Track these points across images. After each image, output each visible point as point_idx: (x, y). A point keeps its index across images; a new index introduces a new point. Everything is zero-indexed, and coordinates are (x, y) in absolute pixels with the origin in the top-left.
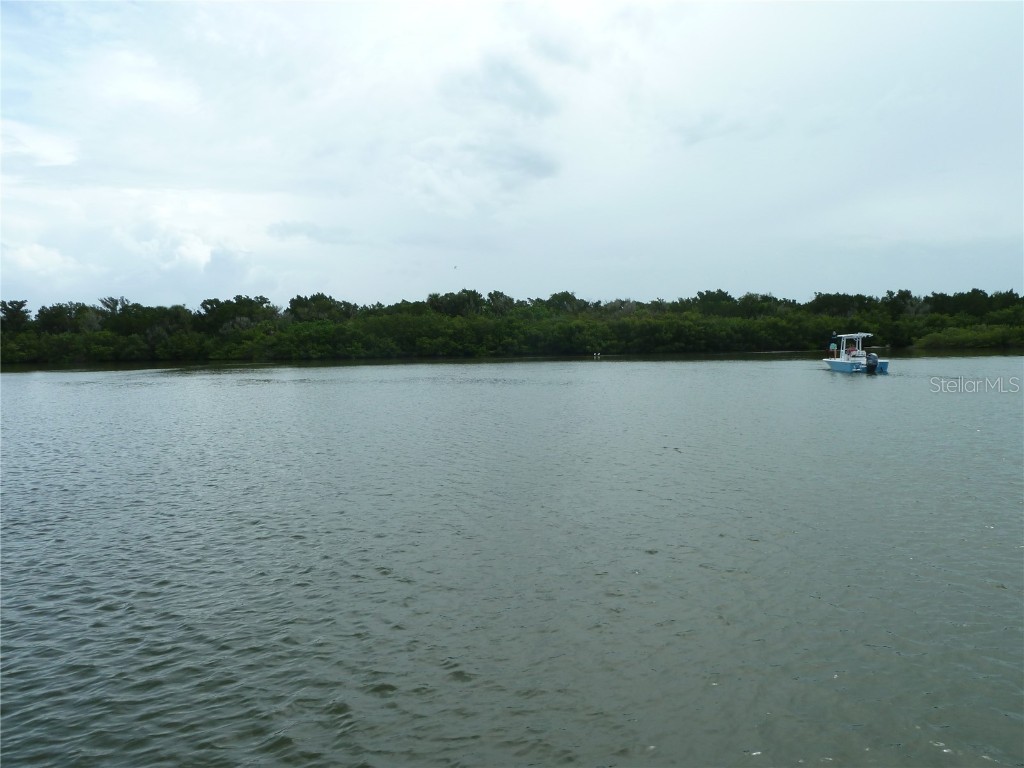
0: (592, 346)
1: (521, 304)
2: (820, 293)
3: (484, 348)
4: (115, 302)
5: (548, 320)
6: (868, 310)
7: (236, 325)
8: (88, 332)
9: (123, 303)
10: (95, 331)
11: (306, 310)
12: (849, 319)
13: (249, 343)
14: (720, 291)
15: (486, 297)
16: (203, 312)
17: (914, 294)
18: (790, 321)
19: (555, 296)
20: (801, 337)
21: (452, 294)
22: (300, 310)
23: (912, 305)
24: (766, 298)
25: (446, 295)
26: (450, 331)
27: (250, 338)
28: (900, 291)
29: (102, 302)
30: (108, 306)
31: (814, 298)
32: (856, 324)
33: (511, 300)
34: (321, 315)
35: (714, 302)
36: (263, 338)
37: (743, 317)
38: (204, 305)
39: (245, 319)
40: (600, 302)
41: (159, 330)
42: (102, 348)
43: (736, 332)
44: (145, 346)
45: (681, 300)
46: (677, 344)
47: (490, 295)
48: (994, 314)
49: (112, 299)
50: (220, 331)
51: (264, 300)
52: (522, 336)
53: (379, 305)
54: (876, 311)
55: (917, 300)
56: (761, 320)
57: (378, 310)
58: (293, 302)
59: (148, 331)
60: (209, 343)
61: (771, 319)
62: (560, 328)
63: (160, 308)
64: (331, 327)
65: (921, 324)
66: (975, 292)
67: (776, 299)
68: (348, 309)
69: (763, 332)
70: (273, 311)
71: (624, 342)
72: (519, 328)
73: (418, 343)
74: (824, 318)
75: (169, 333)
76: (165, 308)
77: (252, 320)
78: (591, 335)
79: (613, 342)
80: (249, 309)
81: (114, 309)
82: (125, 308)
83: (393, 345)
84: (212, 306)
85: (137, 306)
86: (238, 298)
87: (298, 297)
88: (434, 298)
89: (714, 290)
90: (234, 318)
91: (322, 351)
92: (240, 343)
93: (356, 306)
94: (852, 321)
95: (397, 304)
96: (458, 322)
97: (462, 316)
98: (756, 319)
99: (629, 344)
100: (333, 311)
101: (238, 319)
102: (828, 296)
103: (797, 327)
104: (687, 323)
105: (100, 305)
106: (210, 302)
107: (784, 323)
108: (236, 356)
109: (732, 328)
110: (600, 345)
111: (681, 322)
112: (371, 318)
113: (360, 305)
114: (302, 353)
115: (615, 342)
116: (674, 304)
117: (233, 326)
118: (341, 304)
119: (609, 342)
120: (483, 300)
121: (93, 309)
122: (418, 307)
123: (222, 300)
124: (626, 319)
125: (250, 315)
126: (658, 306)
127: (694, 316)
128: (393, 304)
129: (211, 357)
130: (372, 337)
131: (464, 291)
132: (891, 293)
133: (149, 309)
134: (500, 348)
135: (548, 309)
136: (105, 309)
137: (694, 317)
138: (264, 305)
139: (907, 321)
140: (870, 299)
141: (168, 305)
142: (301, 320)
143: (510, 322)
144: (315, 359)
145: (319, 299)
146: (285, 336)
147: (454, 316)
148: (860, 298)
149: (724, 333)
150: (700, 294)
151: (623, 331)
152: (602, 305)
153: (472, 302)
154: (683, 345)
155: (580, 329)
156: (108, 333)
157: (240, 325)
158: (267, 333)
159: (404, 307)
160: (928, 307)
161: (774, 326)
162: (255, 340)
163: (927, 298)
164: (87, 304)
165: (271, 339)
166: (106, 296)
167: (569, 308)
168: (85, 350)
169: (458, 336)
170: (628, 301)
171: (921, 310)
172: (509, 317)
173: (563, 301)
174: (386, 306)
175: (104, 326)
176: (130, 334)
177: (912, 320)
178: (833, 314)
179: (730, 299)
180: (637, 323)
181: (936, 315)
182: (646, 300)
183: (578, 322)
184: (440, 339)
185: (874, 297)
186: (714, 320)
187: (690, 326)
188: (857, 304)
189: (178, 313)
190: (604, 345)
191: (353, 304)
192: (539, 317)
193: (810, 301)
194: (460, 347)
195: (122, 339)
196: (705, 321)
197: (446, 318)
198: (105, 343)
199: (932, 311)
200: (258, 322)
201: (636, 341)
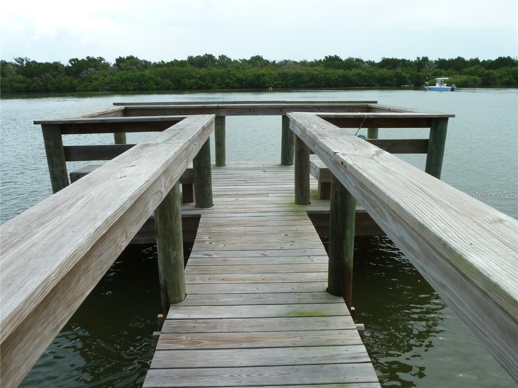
0: (269, 84)
1: (235, 61)
2: (384, 58)
3: (216, 85)
4: (22, 60)
5: (248, 70)
6: (406, 67)
7: (89, 73)
8: (10, 76)
9: (26, 60)
10: (14, 75)
11: (124, 64)
12: (397, 71)
13: (96, 82)
14: (336, 56)
15: (217, 58)
16: (70, 65)
17: (430, 59)
18: (367, 72)
19: (253, 58)
20: (372, 80)
21: (200, 56)
22: (121, 64)
23: (428, 65)
24: (358, 60)
25: (197, 57)
26: (199, 76)
27: (96, 79)
28: (423, 57)
29: (16, 60)
30: (19, 62)
31: (381, 60)
32: (399, 74)
33: (230, 59)
34: (132, 67)
35: (332, 61)
36: (103, 79)
37: (345, 70)
38: (70, 61)
39: (93, 69)
40: (274, 61)
41: (48, 75)
42: (19, 85)
43: (340, 77)
44: (41, 84)
45: (316, 61)
46: (311, 83)
47: (220, 57)
48: (466, 70)
49: (20, 58)
50: (80, 75)
51: (101, 59)
52: (234, 78)
53: (163, 62)
54: (410, 67)
55: (431, 62)
56: (354, 71)
57: (162, 65)
58: (117, 60)
59: (42, 76)
60: (75, 82)
61: (358, 71)
62: (254, 74)
63: (47, 63)
64: (138, 73)
65: (430, 74)
66: (459, 58)
67: (362, 61)
68: (146, 65)
69: (354, 77)
70: (107, 65)
71: (285, 82)
72: (233, 74)
73: (182, 82)
74: (385, 71)
75: (54, 76)
76: (50, 63)
77: (97, 70)
78: (269, 78)
79: (279, 82)
80: (94, 63)
81: (22, 64)
82: (28, 63)
83: (170, 83)
84: (74, 62)
85: (34, 62)
86: (88, 58)
87: (120, 57)
88: (190, 58)
89: (333, 55)
90: (87, 69)
91: (135, 86)
92: (91, 82)
93: (150, 62)
94: (397, 73)
95: (172, 62)
96: (203, 71)
97: (205, 67)
98: (351, 70)
99: (288, 83)
100: (139, 65)
101: (89, 69)
102: (388, 60)
103: (370, 75)
104: (316, 72)
105: (14, 61)
106: (73, 60)
107: (364, 73)
108: (90, 89)
109: (338, 76)
110: (273, 83)
111: (313, 72)
112: (159, 69)
113: (153, 62)
114: (124, 87)
115: (281, 82)
116: (312, 62)
117: (87, 73)
118: (142, 61)
119: (277, 82)
120: (216, 59)
121: (11, 63)
122: (182, 63)
123: (80, 59)
124: (286, 70)
125: (95, 67)
126: (304, 64)
127: (320, 68)
128: (170, 61)
129: (77, 89)
130: (159, 78)
131: (206, 55)
132: (418, 58)
133: (40, 64)
134: (224, 85)
135: (249, 65)
136: (18, 63)
137: (320, 70)
138: (102, 62)
139: (424, 72)
140: (408, 61)
141: (51, 62)
142: (122, 70)
143: (229, 71)
144: (131, 90)
145: (131, 59)
146: (114, 78)
147: (201, 68)
148: (404, 61)
149: (334, 78)
150: (326, 57)
151: (284, 76)
152: (277, 62)
153: (210, 61)
154: (314, 84)
155: (263, 75)
156: (21, 77)
157: (90, 72)
158: (105, 76)
159: (175, 63)
160: (436, 65)
161: (359, 74)
162: (99, 81)
163: (436, 61)
164: (7, 61)
165: (107, 80)
166: (17, 57)
167: (259, 65)
168: (10, 86)
169: (202, 78)
170: (290, 61)
171: (432, 67)
172: (229, 69)
173: (257, 61)
174: (166, 62)
175: (18, 73)
176: (33, 77)
177: (426, 72)
178: (390, 69)
179: (341, 60)
180: (292, 72)
181: (439, 70)
182: (298, 61)
183: (263, 71)
184: (194, 80)
185: (411, 60)
186: (330, 71)
187: (317, 74)
188: (401, 64)
189: (56, 66)
190: (275, 83)
191: (149, 61)
192: (244, 69)
193: (379, 62)
194: (204, 84)
195: (29, 80)
196: (326, 72)
197: (197, 69)
198: (20, 82)
199: (437, 68)
200: (100, 70)
201: (291, 81)
